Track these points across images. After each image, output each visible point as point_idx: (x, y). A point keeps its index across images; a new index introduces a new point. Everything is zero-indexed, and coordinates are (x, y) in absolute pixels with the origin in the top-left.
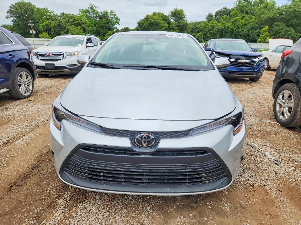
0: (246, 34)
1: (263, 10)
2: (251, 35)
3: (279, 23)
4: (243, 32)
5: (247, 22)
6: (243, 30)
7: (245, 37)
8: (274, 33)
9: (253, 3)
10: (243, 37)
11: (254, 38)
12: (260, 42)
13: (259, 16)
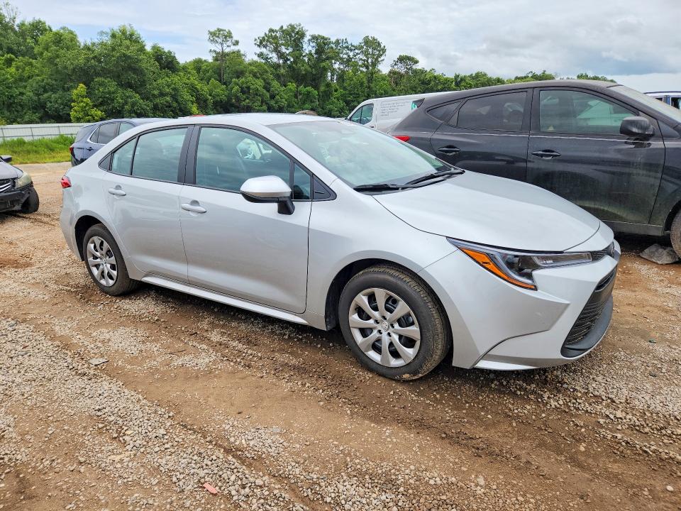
0: (35, 101)
1: (54, 48)
2: (49, 105)
3: (103, 79)
4: (24, 98)
5: (26, 75)
6: (22, 94)
7: (34, 108)
8: (101, 99)
9: (17, 29)
10: (29, 109)
11: (57, 110)
12: (78, 120)
13: (51, 61)
